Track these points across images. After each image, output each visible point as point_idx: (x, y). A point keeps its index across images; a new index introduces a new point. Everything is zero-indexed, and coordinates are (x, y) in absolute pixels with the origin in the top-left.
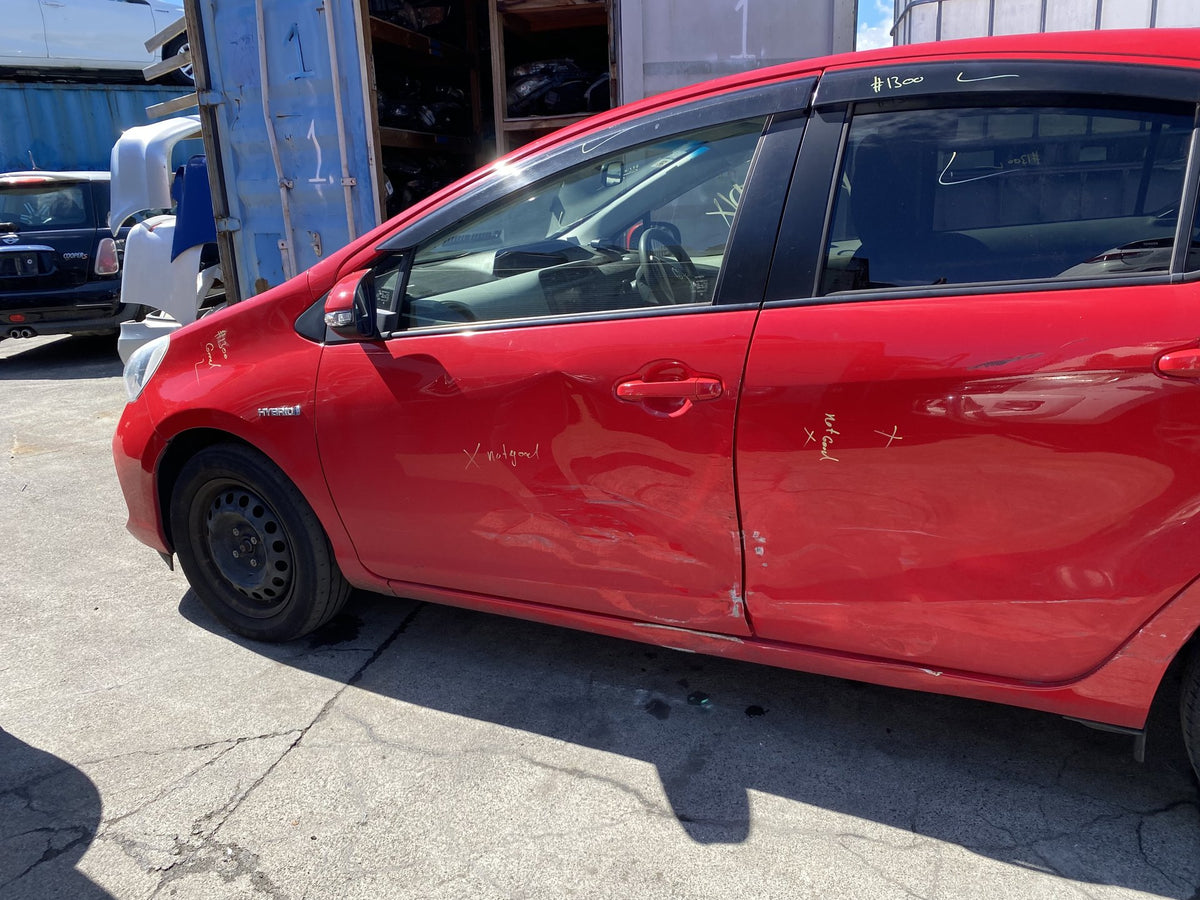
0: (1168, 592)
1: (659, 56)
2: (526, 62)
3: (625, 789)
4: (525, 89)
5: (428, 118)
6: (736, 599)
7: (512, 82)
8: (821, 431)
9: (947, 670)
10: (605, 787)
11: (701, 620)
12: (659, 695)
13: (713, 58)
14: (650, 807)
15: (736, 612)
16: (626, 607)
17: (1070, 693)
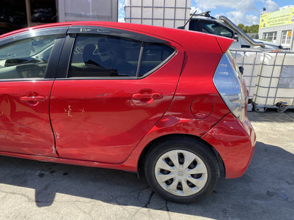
0: (137, 142)
1: (69, 11)
2: (37, 8)
3: (25, 196)
4: (36, 15)
5: (12, 20)
6: (54, 149)
7: (32, 13)
8: (68, 110)
9: (100, 162)
10: (20, 196)
11: (47, 154)
12: (43, 172)
13: (83, 13)
14: (29, 200)
15: (54, 152)
16: (29, 152)
17: (122, 166)
